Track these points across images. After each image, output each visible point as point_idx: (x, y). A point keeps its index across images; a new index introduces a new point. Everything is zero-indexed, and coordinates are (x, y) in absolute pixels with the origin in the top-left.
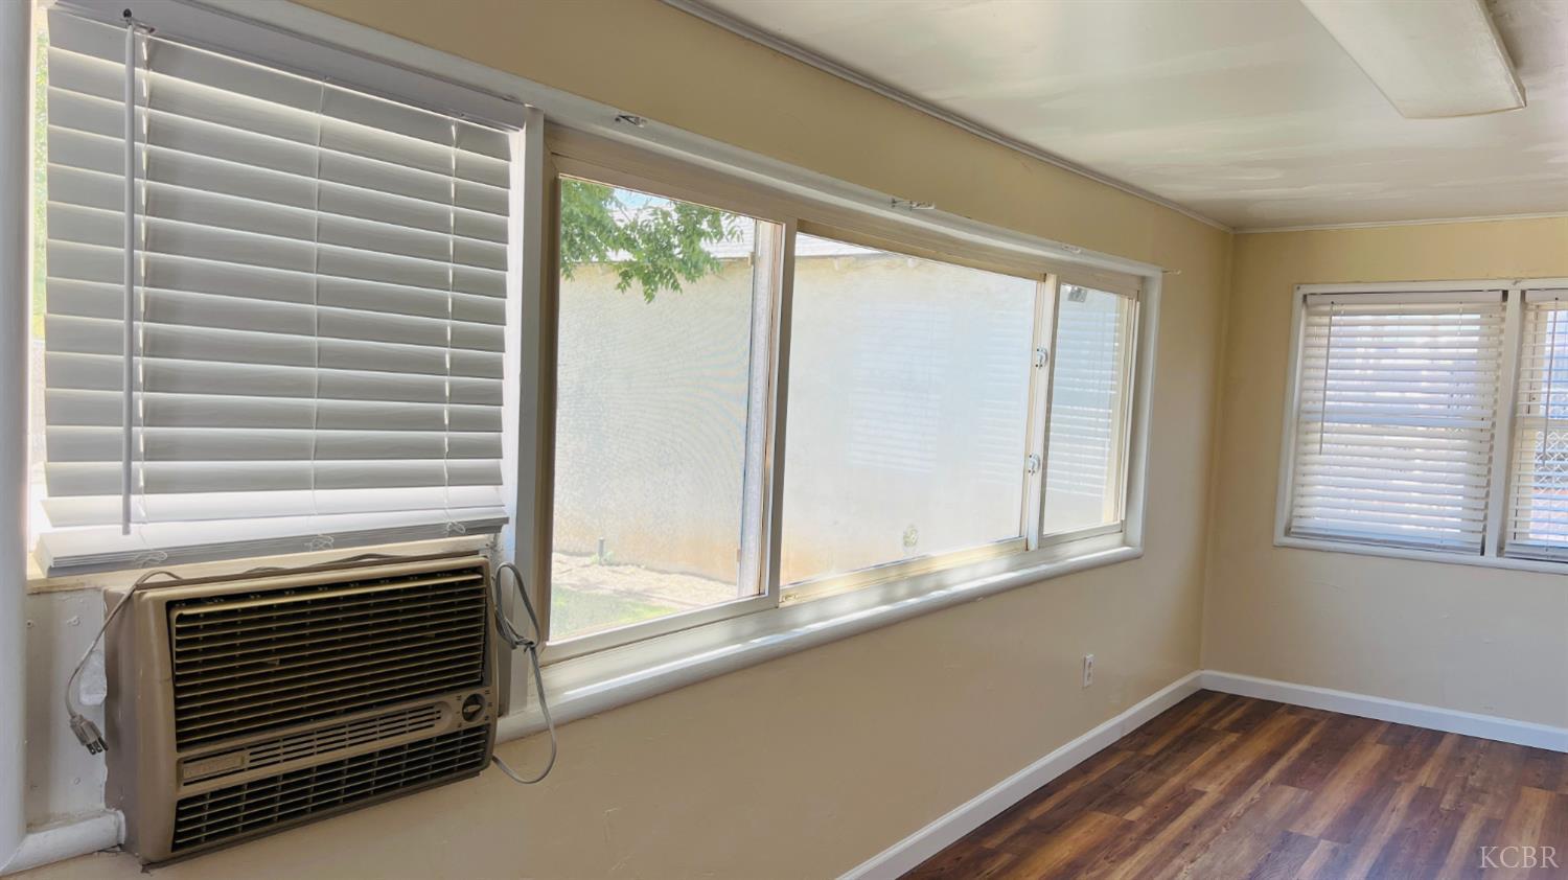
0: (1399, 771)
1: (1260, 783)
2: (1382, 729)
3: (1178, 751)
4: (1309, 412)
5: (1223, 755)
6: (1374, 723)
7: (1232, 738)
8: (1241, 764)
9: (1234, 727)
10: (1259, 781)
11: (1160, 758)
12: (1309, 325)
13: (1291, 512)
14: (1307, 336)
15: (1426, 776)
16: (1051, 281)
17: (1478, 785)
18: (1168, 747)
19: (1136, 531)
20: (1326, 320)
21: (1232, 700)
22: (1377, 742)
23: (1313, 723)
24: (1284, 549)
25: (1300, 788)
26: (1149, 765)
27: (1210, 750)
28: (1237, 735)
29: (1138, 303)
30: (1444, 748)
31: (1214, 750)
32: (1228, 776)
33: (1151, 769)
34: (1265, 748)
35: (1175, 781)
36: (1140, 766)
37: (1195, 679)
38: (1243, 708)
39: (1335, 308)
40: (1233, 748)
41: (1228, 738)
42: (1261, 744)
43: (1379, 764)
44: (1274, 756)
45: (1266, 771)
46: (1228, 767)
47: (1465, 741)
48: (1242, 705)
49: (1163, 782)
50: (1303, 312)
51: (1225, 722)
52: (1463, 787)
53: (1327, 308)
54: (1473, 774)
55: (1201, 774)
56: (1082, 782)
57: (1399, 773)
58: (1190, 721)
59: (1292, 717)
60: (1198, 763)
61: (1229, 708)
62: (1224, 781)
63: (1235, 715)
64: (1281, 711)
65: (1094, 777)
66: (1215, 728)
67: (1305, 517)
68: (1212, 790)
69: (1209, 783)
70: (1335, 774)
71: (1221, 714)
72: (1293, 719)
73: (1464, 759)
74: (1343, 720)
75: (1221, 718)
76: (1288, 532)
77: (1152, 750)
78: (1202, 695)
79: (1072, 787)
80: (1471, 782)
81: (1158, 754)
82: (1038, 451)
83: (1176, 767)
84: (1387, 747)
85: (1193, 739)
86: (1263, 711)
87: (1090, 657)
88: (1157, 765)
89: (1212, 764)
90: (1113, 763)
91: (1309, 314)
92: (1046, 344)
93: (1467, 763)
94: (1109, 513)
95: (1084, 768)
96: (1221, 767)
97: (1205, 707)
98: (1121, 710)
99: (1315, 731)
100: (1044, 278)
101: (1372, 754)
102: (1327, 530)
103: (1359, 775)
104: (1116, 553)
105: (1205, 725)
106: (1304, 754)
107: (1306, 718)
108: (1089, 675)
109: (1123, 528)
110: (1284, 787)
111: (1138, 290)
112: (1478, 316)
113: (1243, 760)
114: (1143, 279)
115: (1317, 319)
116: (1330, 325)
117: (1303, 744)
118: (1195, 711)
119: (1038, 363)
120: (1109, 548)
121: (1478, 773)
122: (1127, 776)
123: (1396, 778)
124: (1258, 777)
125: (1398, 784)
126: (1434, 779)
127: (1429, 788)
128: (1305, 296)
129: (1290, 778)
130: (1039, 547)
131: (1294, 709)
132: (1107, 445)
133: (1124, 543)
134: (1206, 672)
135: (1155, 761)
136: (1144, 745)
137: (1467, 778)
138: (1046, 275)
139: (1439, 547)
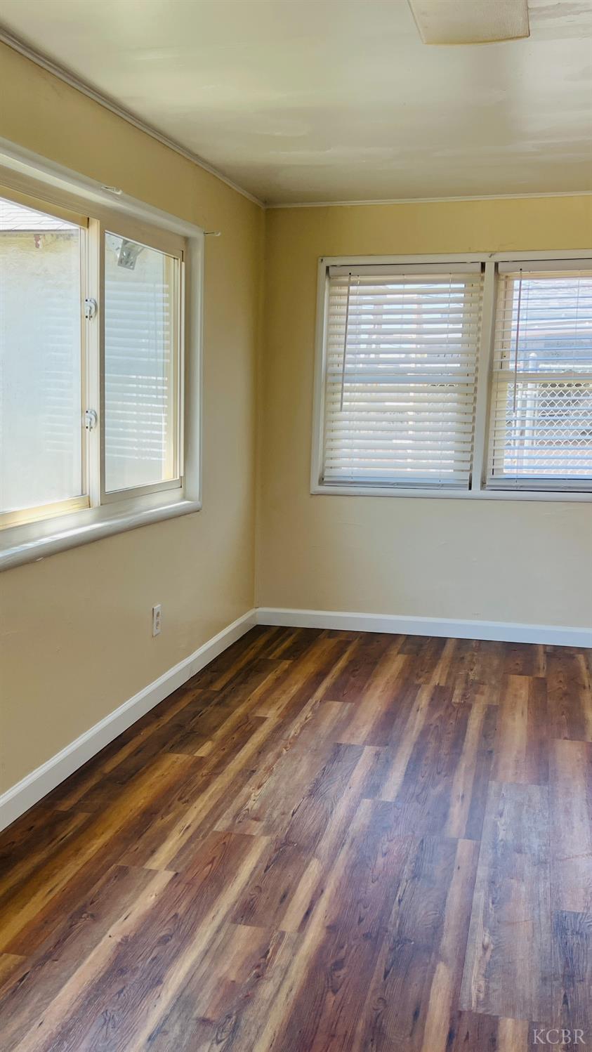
0: (417, 675)
1: (311, 702)
2: (401, 641)
3: (241, 683)
4: (334, 375)
5: (279, 681)
6: (395, 637)
7: (286, 664)
8: (294, 687)
9: (286, 655)
10: (310, 700)
11: (225, 692)
12: (331, 295)
13: (323, 464)
14: (331, 305)
15: (438, 677)
16: (95, 226)
17: (477, 678)
18: (230, 682)
19: (195, 486)
20: (345, 290)
21: (283, 631)
22: (398, 653)
23: (348, 643)
24: (319, 496)
25: (344, 701)
26: (216, 700)
27: (268, 678)
28: (288, 662)
29: (183, 263)
30: (448, 651)
31: (270, 677)
32: (285, 700)
33: (218, 704)
34: (312, 670)
35: (240, 711)
36: (207, 702)
37: (252, 616)
38: (292, 638)
39: (353, 279)
40: (287, 673)
41: (281, 665)
42: (309, 667)
43: (402, 671)
44: (320, 676)
45: (315, 690)
46: (284, 692)
47: (462, 643)
48: (290, 635)
49: (229, 714)
50: (327, 284)
51: (278, 652)
52: (466, 682)
53: (346, 279)
54: (472, 670)
55: (261, 702)
56: (155, 726)
57: (418, 677)
58: (250, 654)
59: (332, 640)
60: (259, 691)
61: (281, 638)
62: (281, 706)
63: (286, 644)
64: (321, 636)
65: (166, 719)
66: (270, 658)
67: (335, 467)
68: (272, 715)
69: (269, 709)
70: (370, 685)
71: (275, 644)
72: (332, 642)
73: (463, 658)
74: (371, 638)
75: (276, 648)
76: (322, 481)
77: (217, 686)
78: (257, 631)
79: (146, 733)
80: (471, 677)
81: (222, 689)
82: (94, 405)
83: (239, 698)
84: (406, 656)
85: (254, 670)
86: (308, 638)
87: (157, 607)
88: (224, 700)
89: (270, 691)
90: (183, 703)
91: (331, 285)
92: (94, 294)
93: (466, 661)
94: (168, 469)
95: (157, 712)
96: (276, 694)
97: (261, 641)
98: (189, 653)
99: (350, 649)
100: (87, 223)
101: (396, 663)
102: (352, 477)
103: (388, 683)
104: (176, 507)
105: (261, 657)
106: (345, 671)
107: (343, 639)
108: (158, 623)
109: (182, 483)
110: (331, 702)
111: (182, 249)
112: (463, 286)
113: (295, 684)
114: (187, 240)
115: (337, 290)
116: (348, 294)
117: (342, 663)
118: (252, 645)
119: (88, 314)
120: (167, 502)
121: (475, 668)
122: (196, 714)
123: (417, 682)
124: (310, 697)
125: (419, 686)
126: (444, 678)
127: (442, 687)
128: (328, 268)
129: (335, 694)
130: (101, 505)
131: (332, 633)
132: (163, 420)
133: (184, 498)
134: (260, 609)
135: (222, 695)
136: (211, 682)
137: (468, 674)
138: (88, 219)
139: (438, 485)
